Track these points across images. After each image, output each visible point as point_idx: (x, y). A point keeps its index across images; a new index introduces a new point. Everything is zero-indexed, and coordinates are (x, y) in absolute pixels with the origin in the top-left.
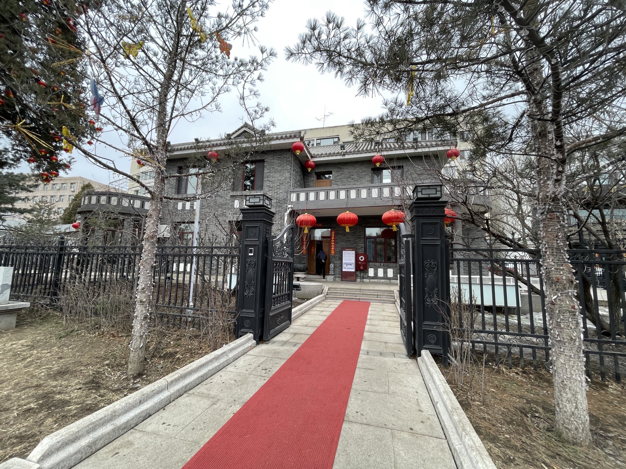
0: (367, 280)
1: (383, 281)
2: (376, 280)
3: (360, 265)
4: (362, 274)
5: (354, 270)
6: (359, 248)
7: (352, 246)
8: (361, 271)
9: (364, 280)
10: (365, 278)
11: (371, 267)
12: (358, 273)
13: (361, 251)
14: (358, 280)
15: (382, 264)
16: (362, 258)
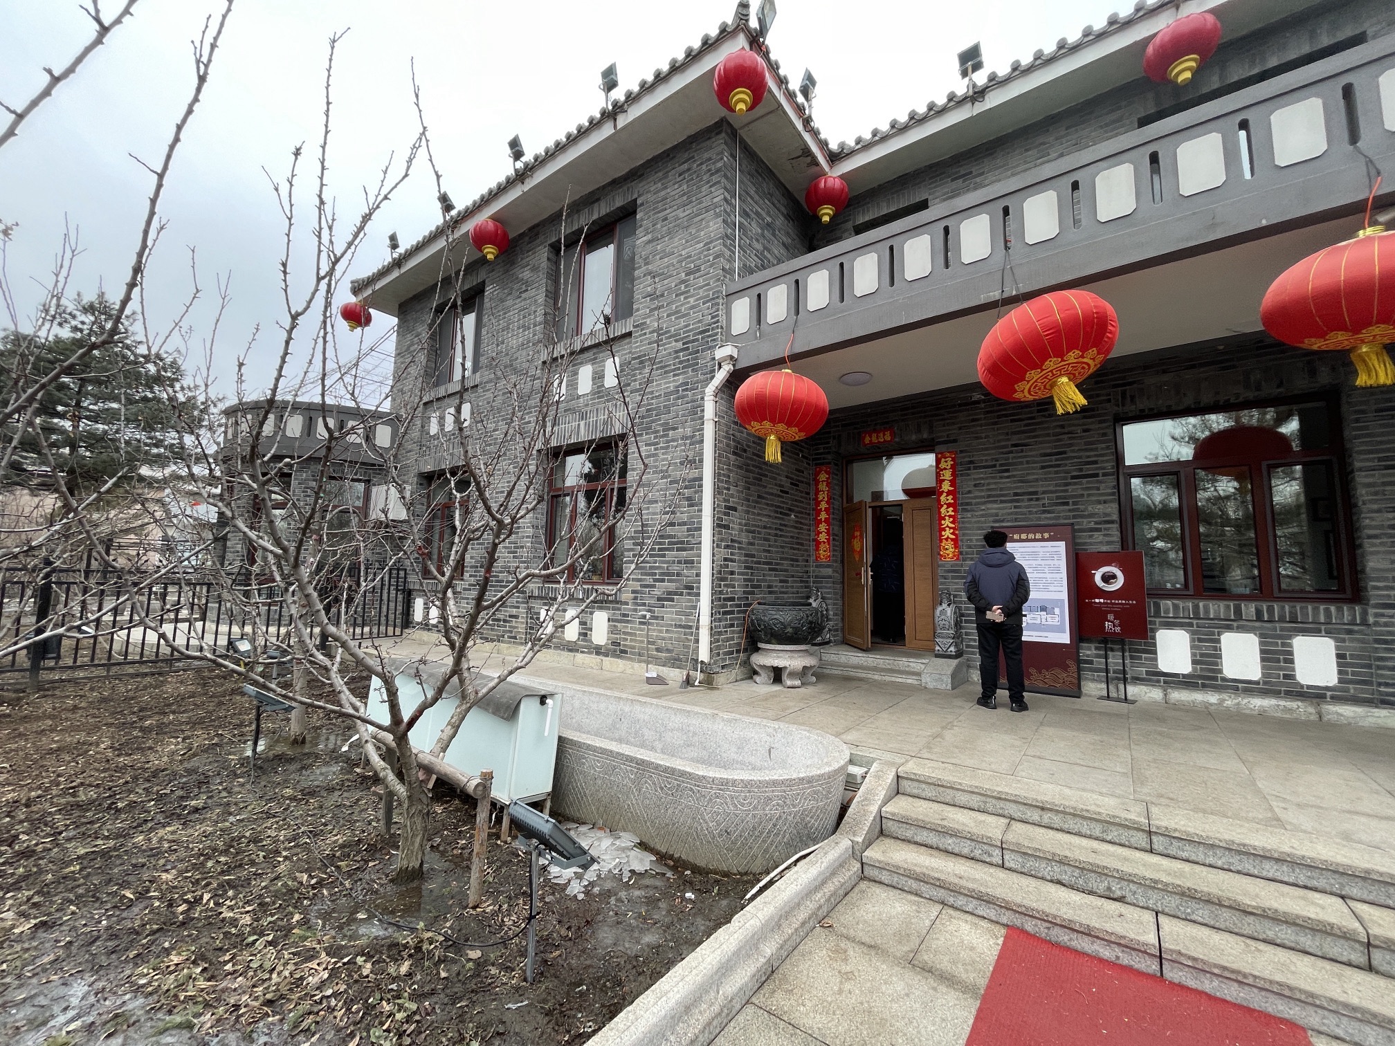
0: (1154, 694)
1: (1258, 703)
2: (1212, 698)
3: (1101, 614)
4: (1115, 660)
5: (1064, 638)
6: (1086, 523)
7: (1046, 519)
8: (1107, 642)
9: (1133, 690)
10: (1137, 680)
11: (1170, 625)
12: (1089, 651)
13: (1105, 540)
14: (1093, 688)
15: (1249, 609)
16: (1107, 578)
